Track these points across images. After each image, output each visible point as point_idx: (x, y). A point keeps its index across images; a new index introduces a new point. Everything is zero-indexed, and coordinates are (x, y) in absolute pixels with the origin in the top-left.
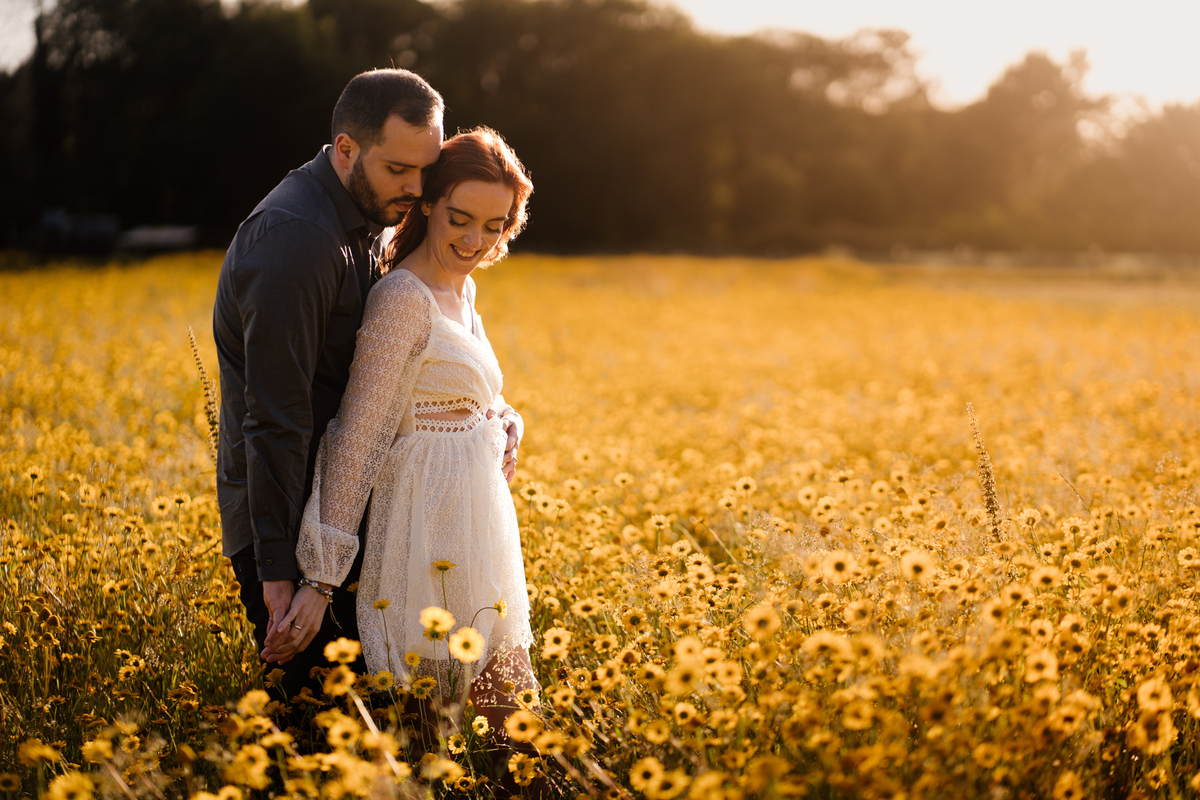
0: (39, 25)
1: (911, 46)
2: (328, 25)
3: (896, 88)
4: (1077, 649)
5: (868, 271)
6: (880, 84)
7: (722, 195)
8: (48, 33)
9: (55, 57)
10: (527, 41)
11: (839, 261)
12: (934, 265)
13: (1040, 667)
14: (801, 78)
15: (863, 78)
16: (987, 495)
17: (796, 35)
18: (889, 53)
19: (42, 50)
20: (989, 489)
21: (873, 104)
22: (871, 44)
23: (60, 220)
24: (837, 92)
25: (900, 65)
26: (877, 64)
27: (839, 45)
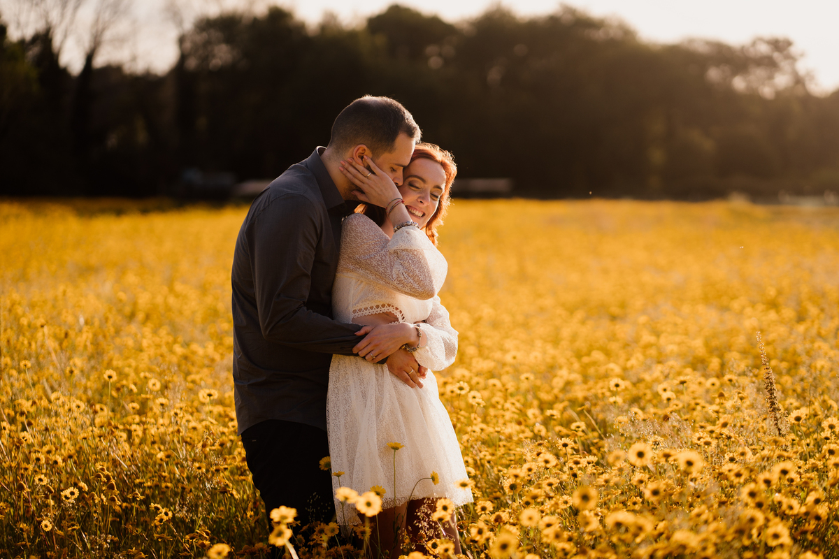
0: (181, 40)
1: (793, 50)
2: (380, 40)
3: (782, 80)
4: (818, 518)
5: (760, 211)
6: (771, 77)
7: (657, 156)
8: (188, 45)
9: (192, 63)
10: (520, 49)
11: (739, 203)
12: (809, 206)
13: (776, 536)
14: (714, 74)
15: (759, 73)
16: (770, 399)
17: (709, 43)
18: (776, 55)
19: (183, 58)
20: (772, 394)
21: (767, 91)
22: (764, 49)
23: (194, 176)
24: (739, 83)
25: (784, 65)
26: (769, 64)
27: (743, 49)
